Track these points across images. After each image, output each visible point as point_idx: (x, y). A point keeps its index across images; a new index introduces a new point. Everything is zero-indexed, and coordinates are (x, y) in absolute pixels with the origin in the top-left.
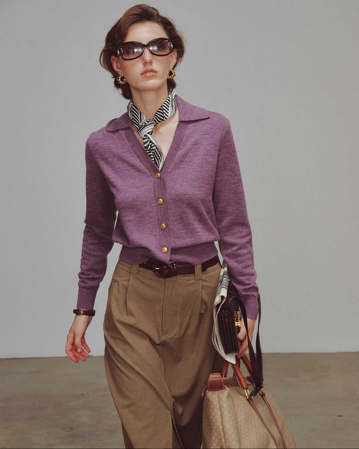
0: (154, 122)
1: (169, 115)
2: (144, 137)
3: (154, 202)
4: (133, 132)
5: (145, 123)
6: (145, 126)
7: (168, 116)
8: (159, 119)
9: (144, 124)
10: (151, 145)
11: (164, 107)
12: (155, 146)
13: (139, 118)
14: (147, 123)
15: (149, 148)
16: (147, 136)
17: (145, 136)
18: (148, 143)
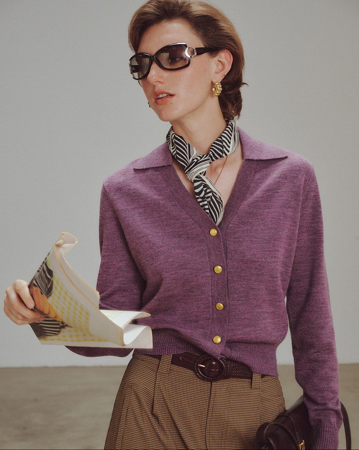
0: (209, 158)
1: (230, 150)
2: (196, 179)
3: (209, 270)
4: (175, 172)
5: (197, 159)
6: (197, 163)
7: (228, 151)
8: (216, 155)
9: (195, 160)
10: (206, 191)
11: (223, 138)
12: (212, 192)
13: (188, 151)
14: (199, 158)
15: (202, 195)
16: (201, 178)
17: (197, 177)
18: (202, 187)
